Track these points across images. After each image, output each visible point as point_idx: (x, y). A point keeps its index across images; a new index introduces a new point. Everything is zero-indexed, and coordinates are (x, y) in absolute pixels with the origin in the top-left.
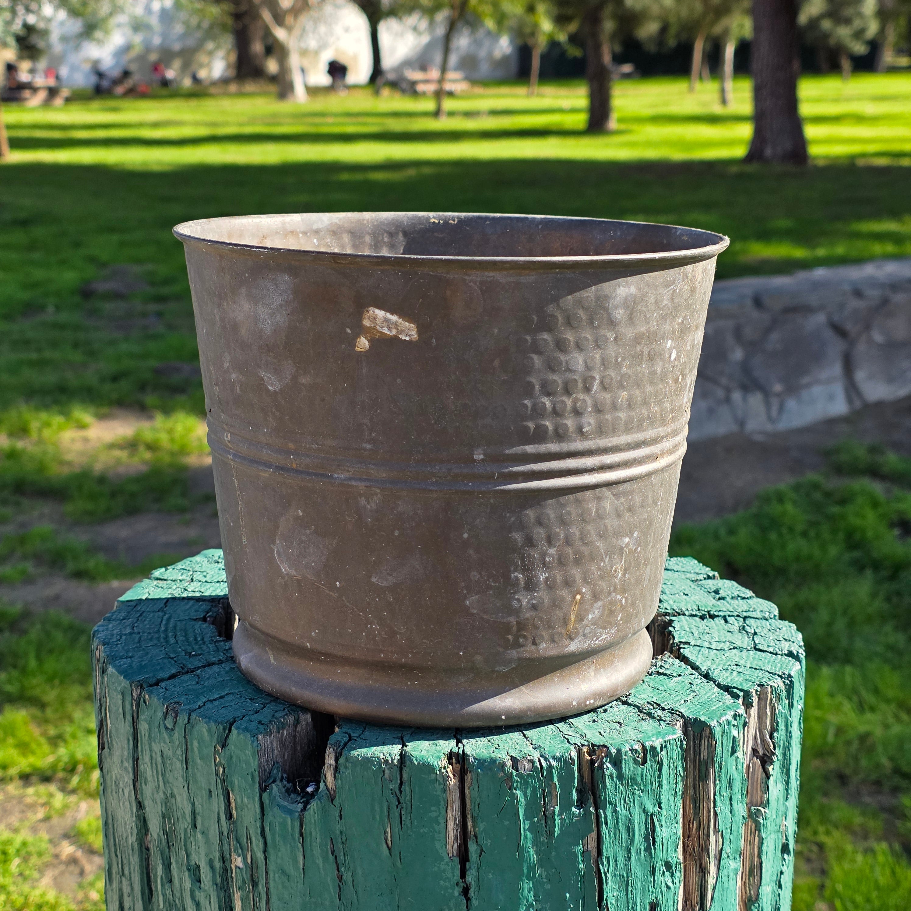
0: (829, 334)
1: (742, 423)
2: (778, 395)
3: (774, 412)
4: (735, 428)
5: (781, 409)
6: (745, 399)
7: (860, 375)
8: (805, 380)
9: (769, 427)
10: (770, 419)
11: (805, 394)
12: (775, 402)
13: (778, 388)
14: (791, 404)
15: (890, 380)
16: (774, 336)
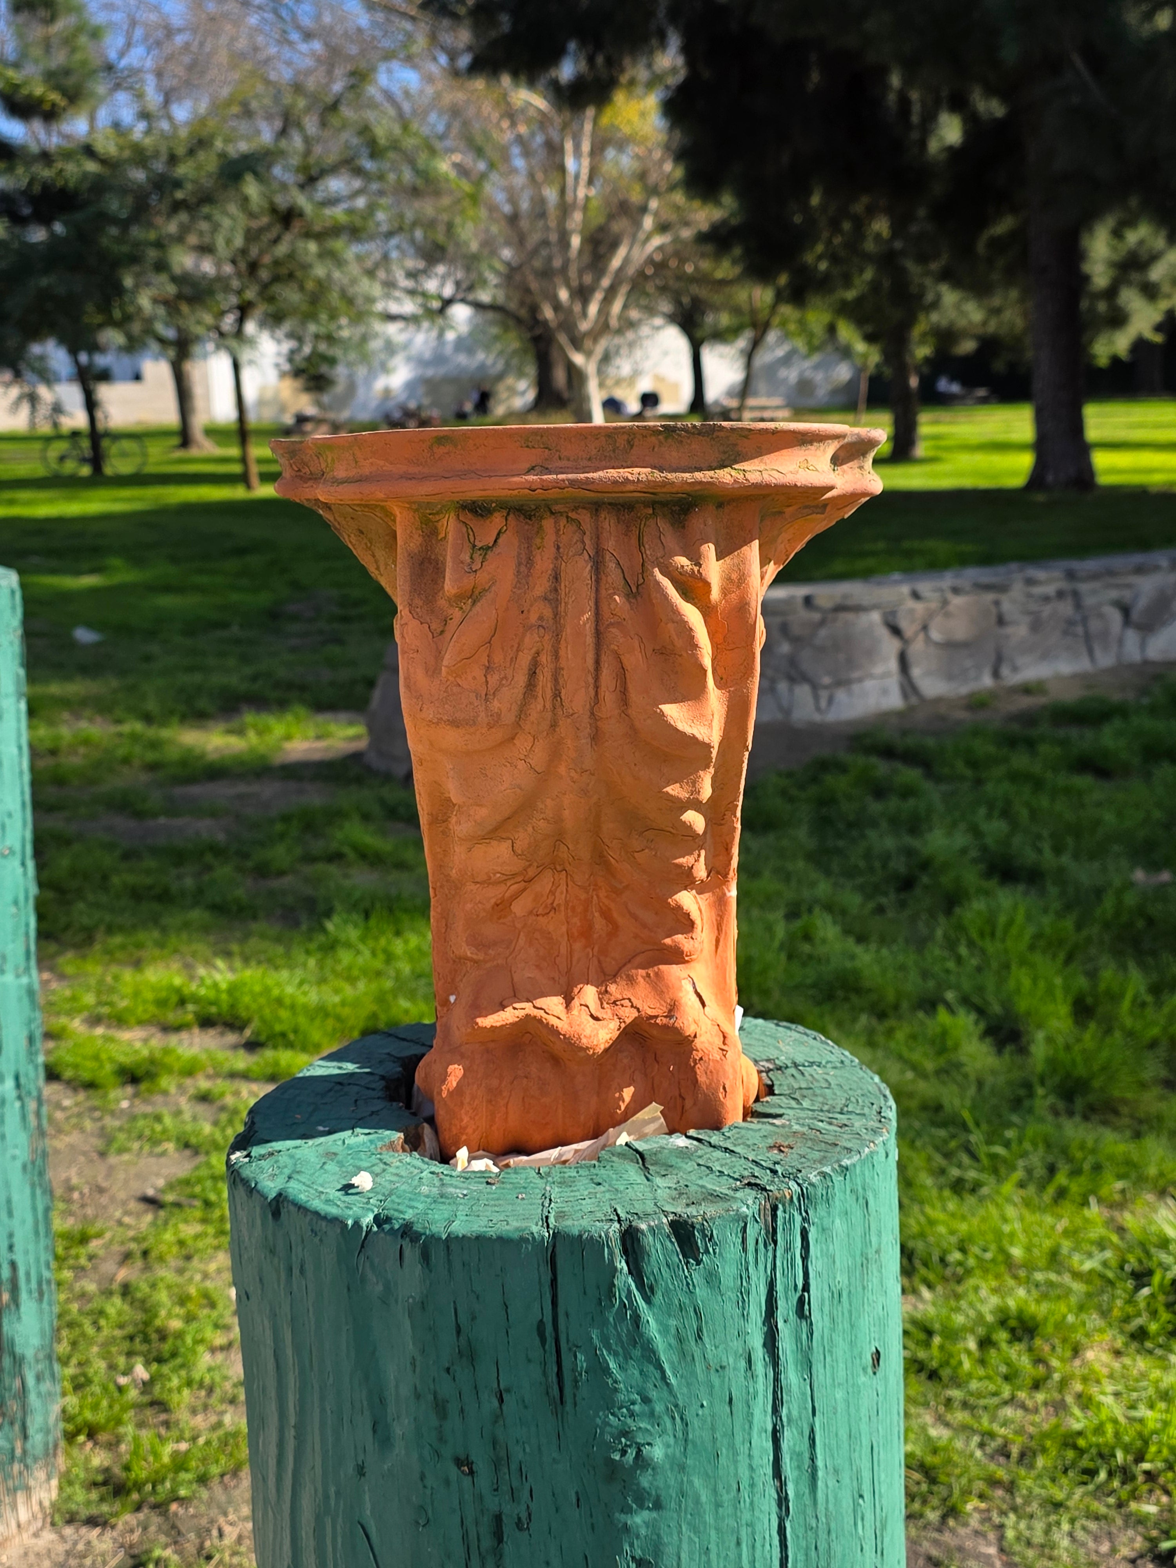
0: (884, 633)
1: (788, 712)
2: (826, 687)
3: (823, 703)
4: (779, 716)
5: (830, 701)
6: (791, 691)
7: (916, 672)
8: (856, 674)
9: (817, 718)
10: (818, 709)
11: (856, 687)
12: (824, 695)
13: (826, 680)
14: (841, 695)
15: (950, 677)
16: (823, 633)
